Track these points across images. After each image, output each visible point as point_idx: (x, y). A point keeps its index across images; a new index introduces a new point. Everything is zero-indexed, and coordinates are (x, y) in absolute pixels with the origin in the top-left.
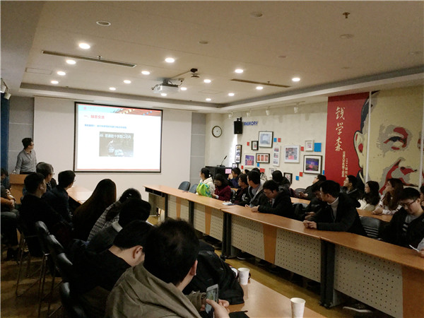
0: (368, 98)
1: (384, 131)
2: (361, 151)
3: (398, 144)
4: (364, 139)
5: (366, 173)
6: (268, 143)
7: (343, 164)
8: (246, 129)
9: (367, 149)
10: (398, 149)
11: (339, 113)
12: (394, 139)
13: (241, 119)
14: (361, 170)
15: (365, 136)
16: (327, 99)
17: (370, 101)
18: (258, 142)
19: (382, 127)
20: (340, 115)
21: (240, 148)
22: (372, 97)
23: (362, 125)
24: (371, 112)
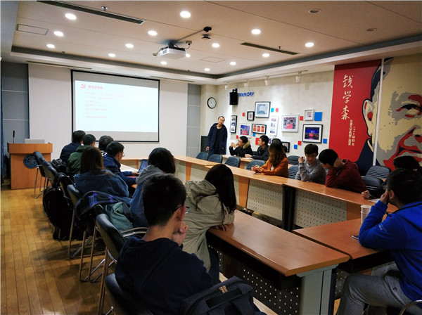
1: (397, 99)
2: (370, 119)
3: (413, 112)
4: (374, 108)
6: (264, 113)
7: (350, 132)
8: (241, 100)
9: (377, 118)
10: (413, 116)
12: (409, 107)
13: (236, 90)
14: (370, 138)
15: (375, 104)
16: (333, 67)
17: (382, 68)
18: (254, 113)
19: (395, 95)
20: (347, 83)
21: (236, 119)
22: (384, 65)
23: (372, 93)
24: (383, 79)
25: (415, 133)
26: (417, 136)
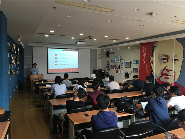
1: (160, 56)
2: (152, 64)
3: (165, 61)
4: (153, 59)
6: (118, 60)
7: (146, 68)
10: (165, 62)
12: (164, 59)
13: (109, 51)
14: (153, 70)
16: (140, 44)
19: (159, 55)
21: (109, 63)
23: (152, 54)
24: (156, 49)
25: (166, 68)
26: (167, 70)
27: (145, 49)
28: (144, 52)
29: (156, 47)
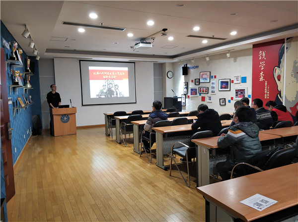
0: (284, 43)
1: (297, 65)
2: (279, 80)
4: (281, 72)
5: (283, 94)
6: (206, 79)
7: (266, 89)
8: (190, 71)
9: (284, 79)
11: (262, 55)
13: (186, 65)
14: (280, 93)
15: (282, 69)
16: (252, 46)
17: (285, 45)
18: (199, 79)
19: (295, 63)
20: (262, 56)
21: (187, 84)
22: (287, 42)
23: (280, 62)
27: (262, 54)
28: (262, 60)
29: (287, 48)
